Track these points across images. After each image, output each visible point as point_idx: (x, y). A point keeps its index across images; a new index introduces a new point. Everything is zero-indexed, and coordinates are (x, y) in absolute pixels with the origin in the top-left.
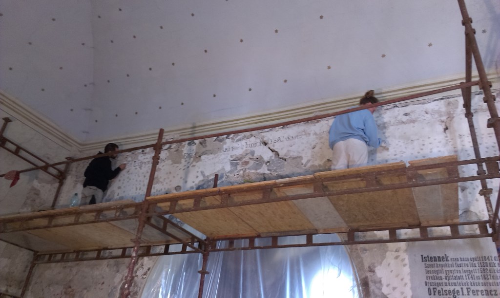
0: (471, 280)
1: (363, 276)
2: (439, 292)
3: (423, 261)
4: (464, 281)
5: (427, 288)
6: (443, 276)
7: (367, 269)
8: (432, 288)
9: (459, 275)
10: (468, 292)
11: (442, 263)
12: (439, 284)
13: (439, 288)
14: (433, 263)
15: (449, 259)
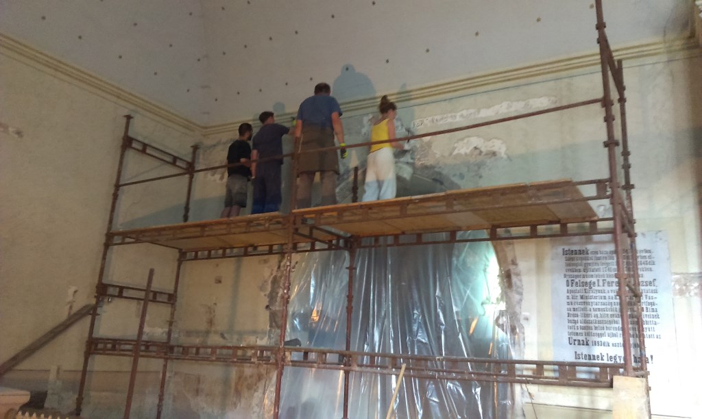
0: (608, 273)
1: (507, 269)
2: (577, 283)
3: (563, 254)
4: (601, 273)
5: (566, 279)
6: (582, 268)
7: (510, 262)
8: (570, 279)
9: (597, 267)
10: (604, 283)
11: (582, 256)
12: (577, 276)
13: (577, 280)
14: (573, 256)
15: (589, 252)
